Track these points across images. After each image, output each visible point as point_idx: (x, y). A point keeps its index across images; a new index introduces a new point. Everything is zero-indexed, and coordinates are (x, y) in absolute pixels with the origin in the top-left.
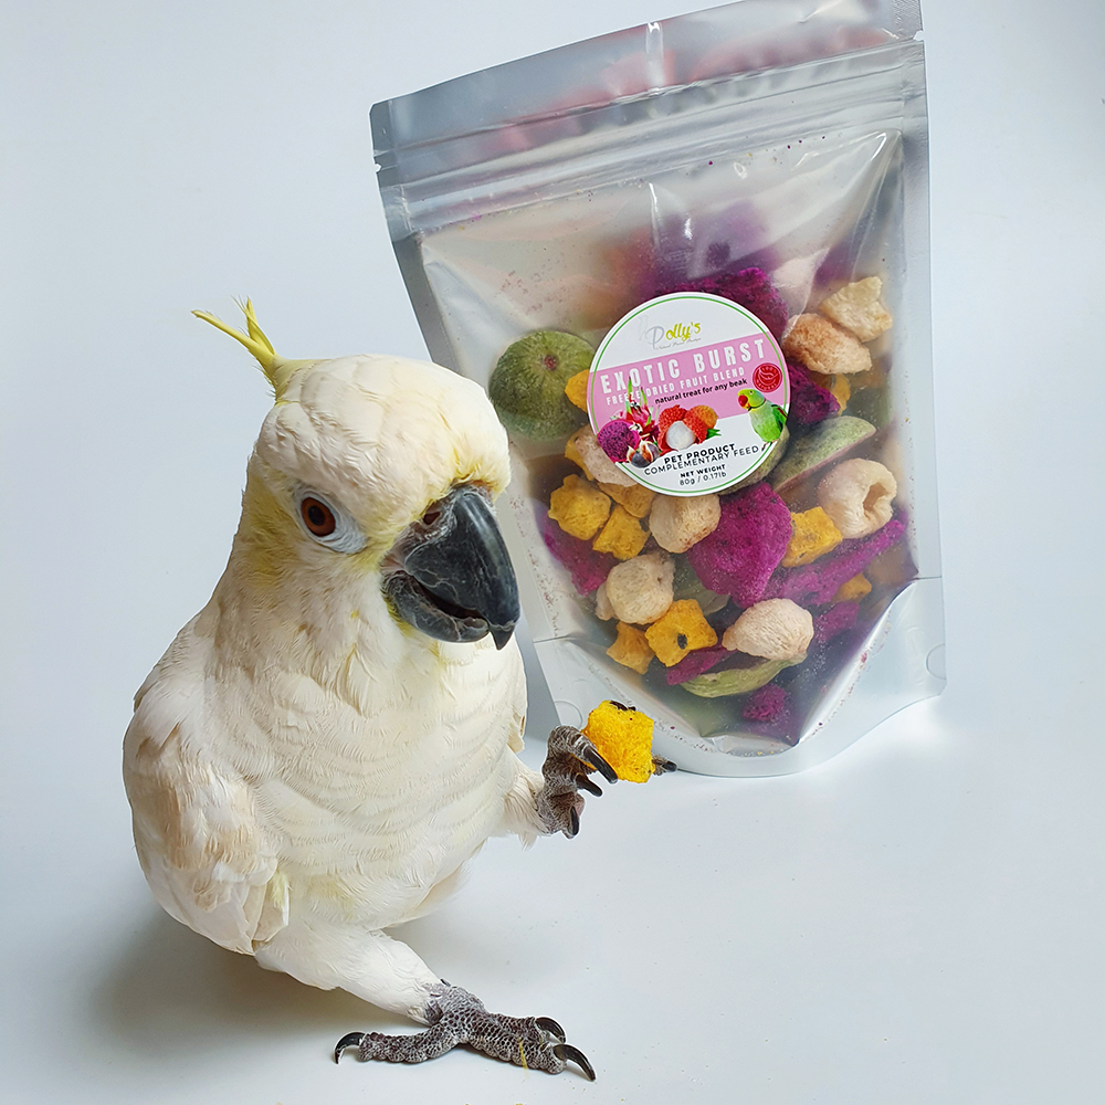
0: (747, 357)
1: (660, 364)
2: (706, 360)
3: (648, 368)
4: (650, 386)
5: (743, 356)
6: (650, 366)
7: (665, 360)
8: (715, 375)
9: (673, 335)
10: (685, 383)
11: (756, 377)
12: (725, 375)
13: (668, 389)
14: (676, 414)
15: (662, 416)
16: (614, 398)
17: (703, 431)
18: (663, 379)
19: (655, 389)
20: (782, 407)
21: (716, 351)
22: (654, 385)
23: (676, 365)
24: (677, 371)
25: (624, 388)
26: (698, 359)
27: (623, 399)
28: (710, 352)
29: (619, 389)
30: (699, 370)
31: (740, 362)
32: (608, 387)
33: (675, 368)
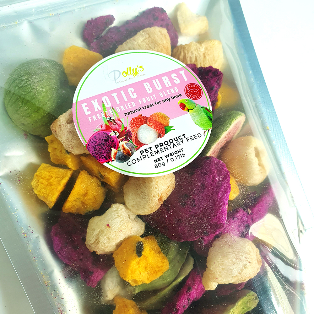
0: (177, 81)
1: (122, 92)
2: (152, 86)
3: (115, 95)
4: (119, 106)
5: (175, 81)
6: (116, 94)
7: (125, 88)
8: (161, 94)
9: (127, 73)
10: (142, 100)
11: (186, 92)
12: (167, 93)
13: (131, 105)
14: (141, 121)
15: (132, 124)
16: (94, 117)
17: (162, 129)
18: (126, 100)
19: (122, 107)
20: (208, 107)
21: (157, 80)
22: (120, 104)
23: (133, 90)
24: (135, 94)
25: (100, 109)
26: (147, 86)
27: (101, 116)
28: (154, 81)
29: (96, 110)
30: (149, 92)
31: (174, 85)
32: (88, 110)
33: (133, 93)
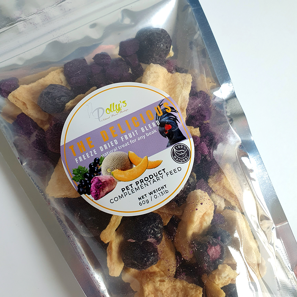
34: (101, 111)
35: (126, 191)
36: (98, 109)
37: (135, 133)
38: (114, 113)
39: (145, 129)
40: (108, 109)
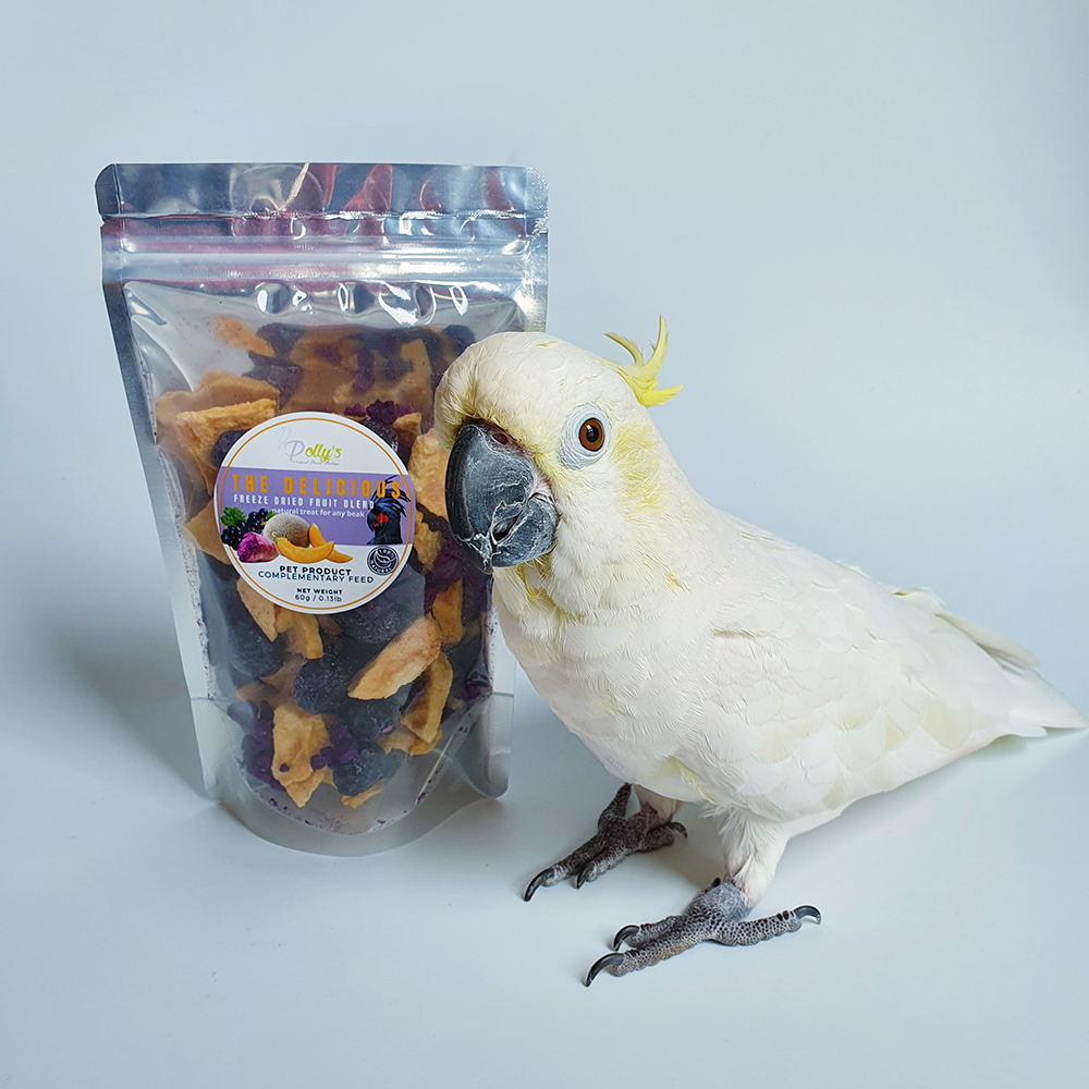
34: (299, 446)
35: (285, 571)
36: (296, 442)
37: (333, 502)
38: (318, 460)
39: (349, 503)
40: (310, 449)
